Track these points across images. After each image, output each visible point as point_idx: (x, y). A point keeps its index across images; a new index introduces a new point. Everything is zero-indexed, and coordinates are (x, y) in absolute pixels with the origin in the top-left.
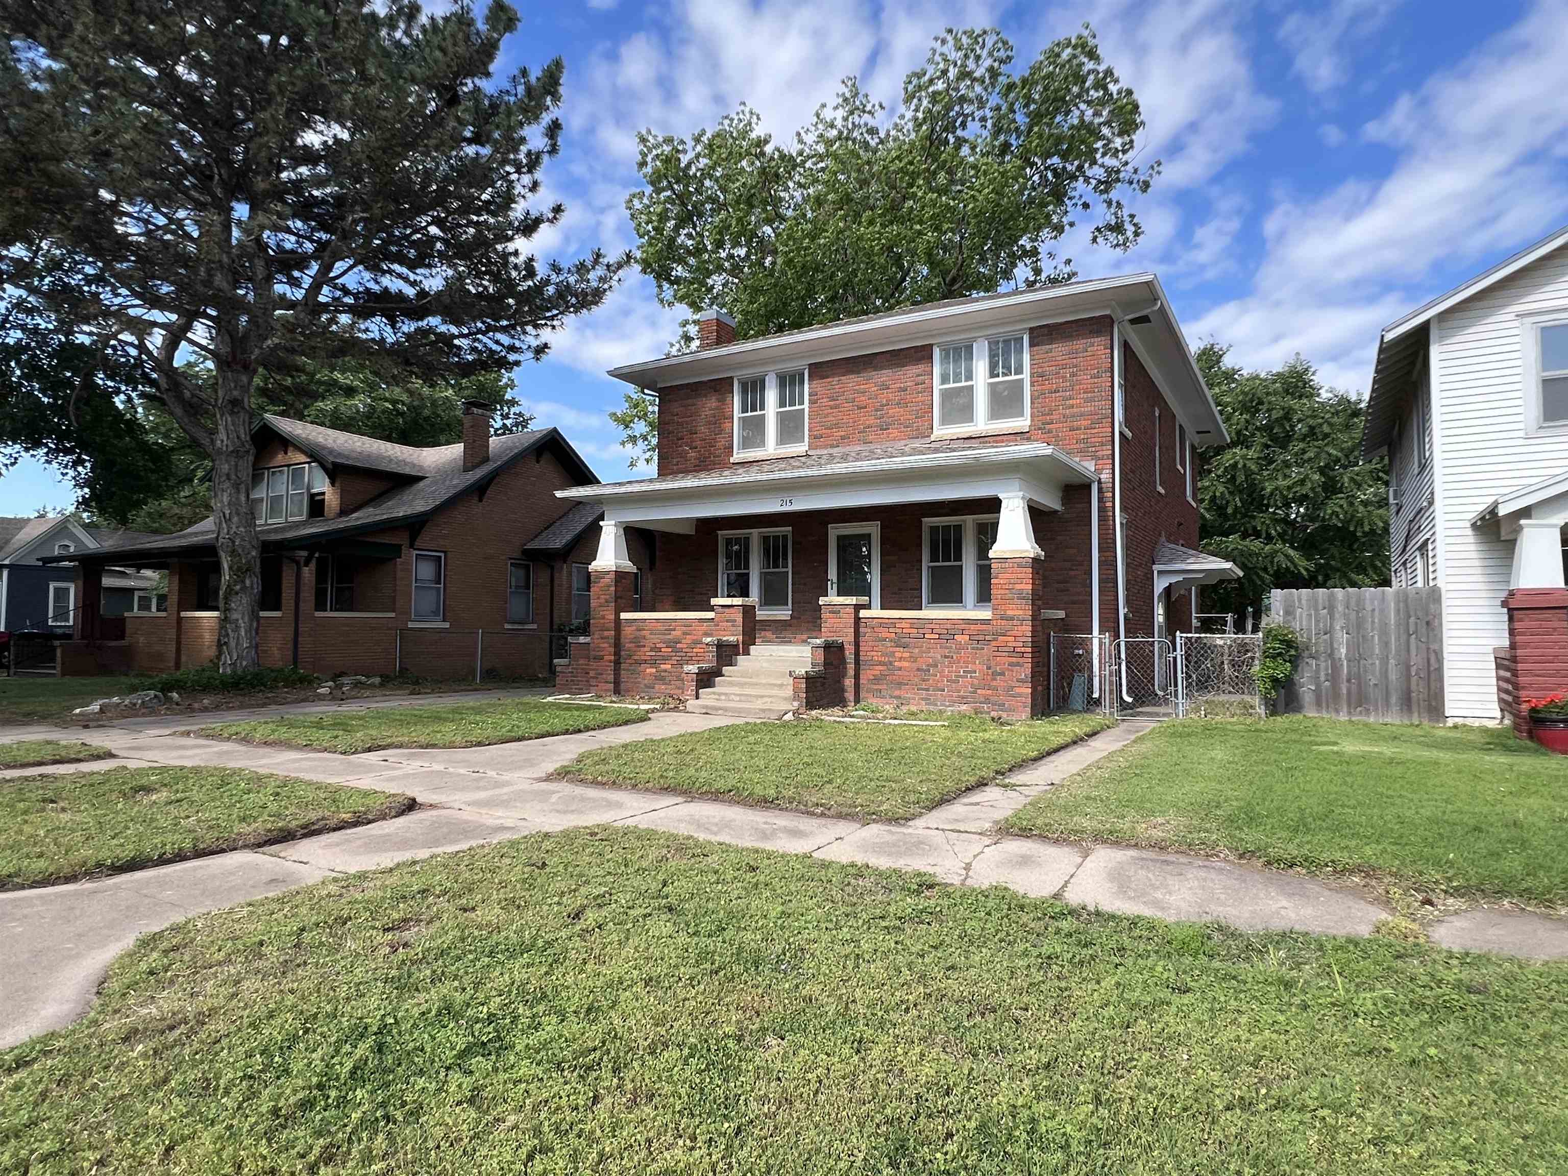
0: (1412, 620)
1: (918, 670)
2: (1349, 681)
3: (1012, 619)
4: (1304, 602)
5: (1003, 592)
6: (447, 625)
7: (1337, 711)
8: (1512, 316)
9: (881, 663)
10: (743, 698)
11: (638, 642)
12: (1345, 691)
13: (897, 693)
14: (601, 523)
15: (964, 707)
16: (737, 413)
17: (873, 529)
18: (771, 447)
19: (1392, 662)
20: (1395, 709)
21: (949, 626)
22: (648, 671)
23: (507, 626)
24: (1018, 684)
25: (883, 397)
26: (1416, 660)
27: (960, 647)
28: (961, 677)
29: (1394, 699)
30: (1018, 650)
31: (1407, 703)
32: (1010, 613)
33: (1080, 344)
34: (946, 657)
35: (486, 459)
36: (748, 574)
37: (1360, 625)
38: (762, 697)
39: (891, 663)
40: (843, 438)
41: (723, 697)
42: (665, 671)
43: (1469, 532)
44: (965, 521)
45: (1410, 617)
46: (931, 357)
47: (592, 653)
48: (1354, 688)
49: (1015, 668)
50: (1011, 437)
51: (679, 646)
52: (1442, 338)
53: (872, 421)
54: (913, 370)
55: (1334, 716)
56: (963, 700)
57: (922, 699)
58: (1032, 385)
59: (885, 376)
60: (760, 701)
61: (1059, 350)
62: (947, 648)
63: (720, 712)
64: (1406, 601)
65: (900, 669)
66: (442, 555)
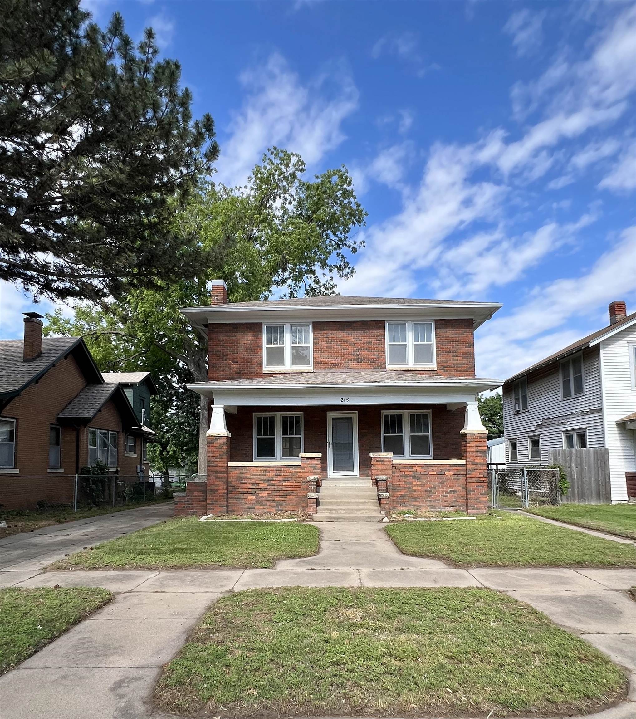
0: (599, 461)
1: (426, 491)
2: (578, 487)
3: (477, 464)
4: (561, 454)
5: (473, 450)
6: (17, 471)
7: (574, 501)
8: (626, 342)
9: (405, 488)
10: (347, 511)
11: (241, 480)
12: (576, 492)
13: (414, 503)
14: (212, 406)
15: (451, 509)
16: (265, 345)
17: (354, 415)
18: (288, 366)
19: (593, 479)
20: (595, 498)
21: (441, 468)
22: (249, 498)
23: (49, 471)
24: (481, 496)
25: (358, 345)
26: (601, 479)
27: (448, 478)
28: (448, 493)
29: (594, 495)
30: (481, 479)
31: (599, 496)
32: (476, 461)
33: (460, 331)
34: (440, 483)
35: (39, 355)
36: (274, 438)
37: (581, 464)
38: (360, 510)
39: (410, 488)
40: (335, 364)
41: (334, 512)
42: (262, 497)
43: (615, 426)
44: (404, 413)
45: (598, 460)
46: (383, 328)
47: (208, 488)
48: (580, 490)
49: (480, 488)
50: (428, 372)
51: (272, 482)
52: (604, 347)
53: (352, 357)
54: (375, 333)
55: (573, 503)
56: (450, 505)
57: (428, 506)
58: (437, 347)
59: (359, 333)
60: (359, 513)
61: (450, 332)
62: (441, 479)
63: (340, 520)
64: (597, 453)
65: (415, 490)
66: (14, 421)
